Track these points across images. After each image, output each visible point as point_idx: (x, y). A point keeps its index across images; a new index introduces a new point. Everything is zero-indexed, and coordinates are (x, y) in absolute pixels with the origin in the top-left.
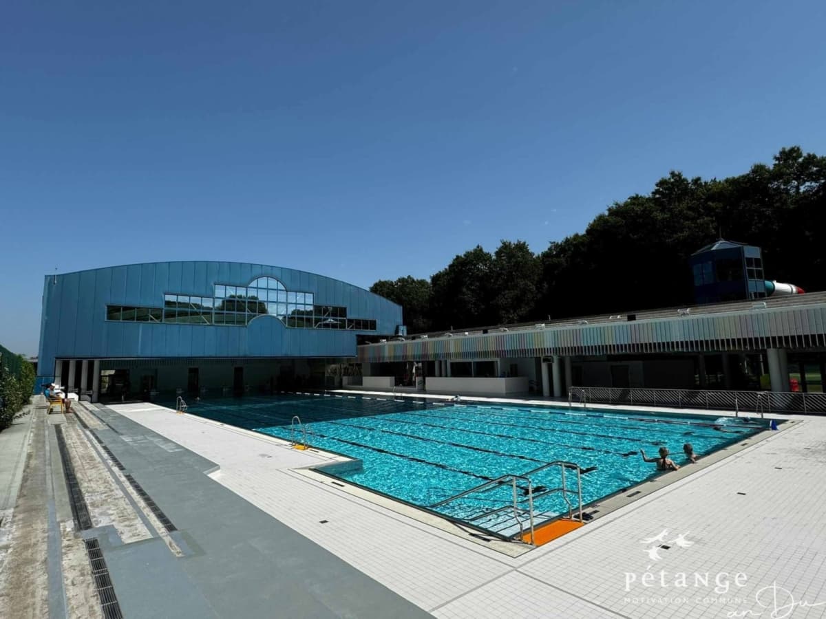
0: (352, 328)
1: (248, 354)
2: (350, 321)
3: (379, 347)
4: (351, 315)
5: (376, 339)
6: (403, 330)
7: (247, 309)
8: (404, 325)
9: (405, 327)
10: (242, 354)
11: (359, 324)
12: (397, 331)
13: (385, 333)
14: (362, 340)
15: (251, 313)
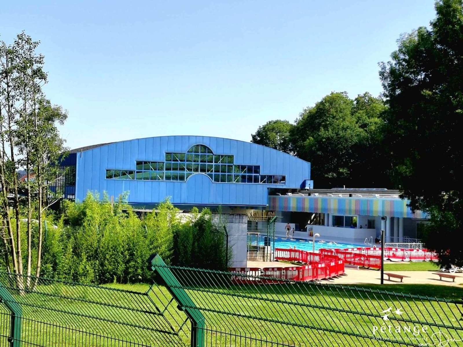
0: (264, 182)
1: (186, 202)
2: (263, 177)
3: (287, 198)
4: (263, 172)
5: (284, 191)
6: (310, 184)
7: (186, 169)
8: (311, 179)
9: (312, 181)
10: (182, 202)
11: (270, 179)
12: (303, 185)
13: (293, 187)
14: (273, 192)
15: (188, 172)
